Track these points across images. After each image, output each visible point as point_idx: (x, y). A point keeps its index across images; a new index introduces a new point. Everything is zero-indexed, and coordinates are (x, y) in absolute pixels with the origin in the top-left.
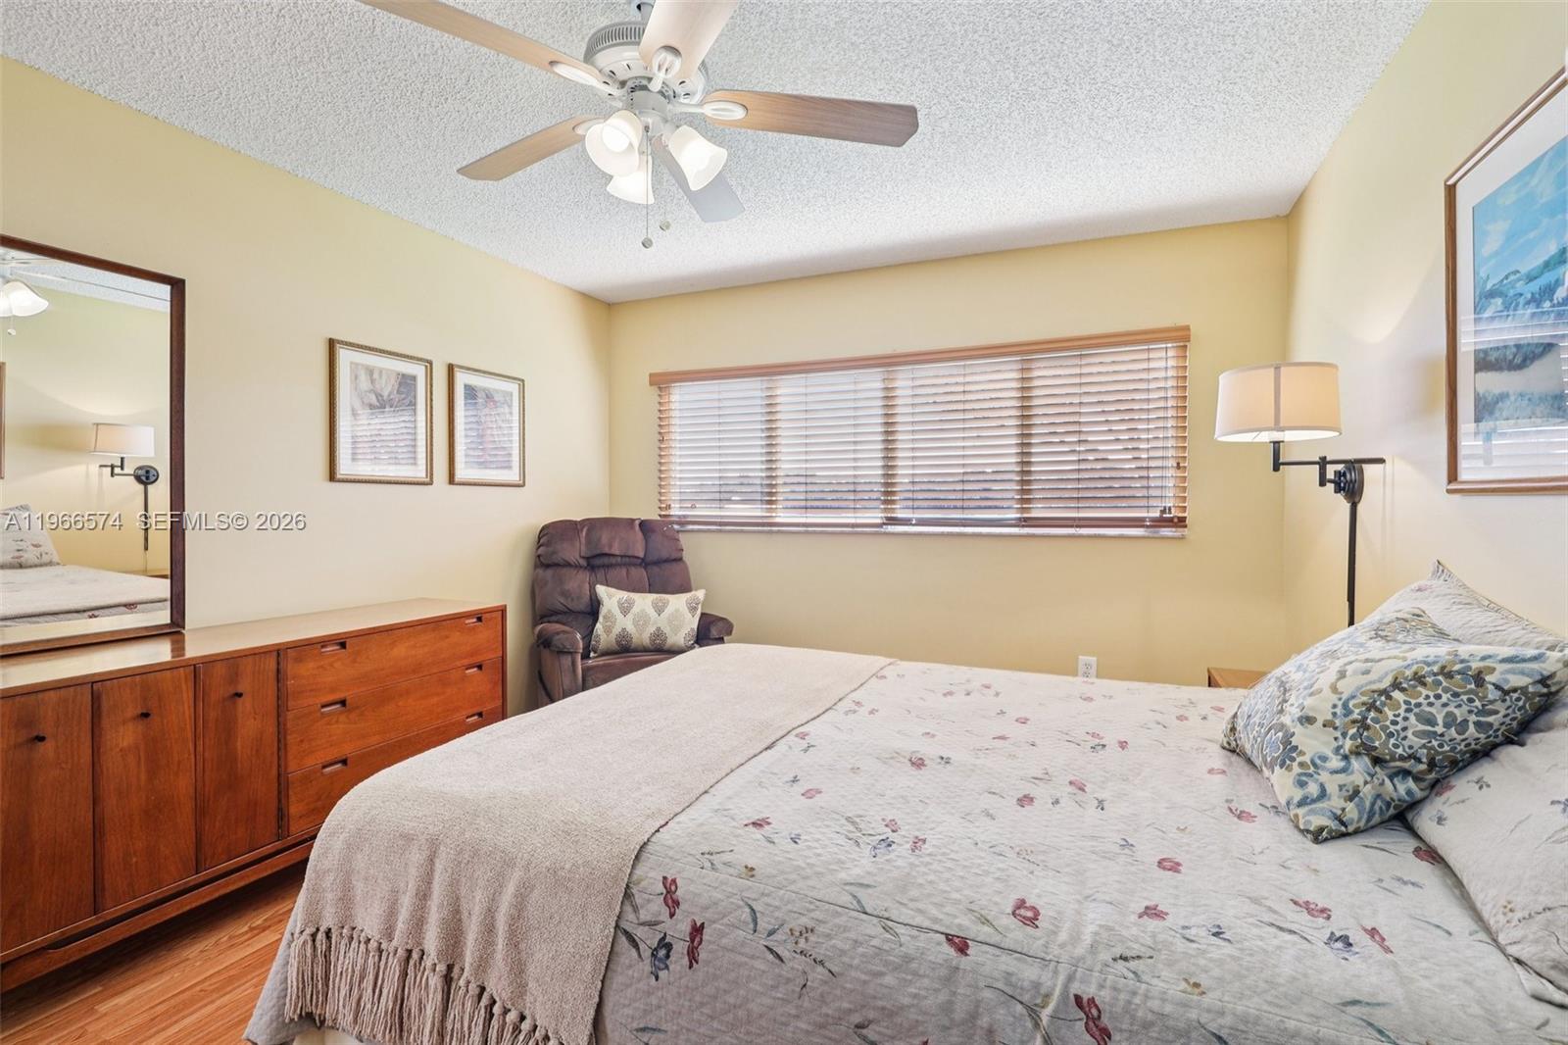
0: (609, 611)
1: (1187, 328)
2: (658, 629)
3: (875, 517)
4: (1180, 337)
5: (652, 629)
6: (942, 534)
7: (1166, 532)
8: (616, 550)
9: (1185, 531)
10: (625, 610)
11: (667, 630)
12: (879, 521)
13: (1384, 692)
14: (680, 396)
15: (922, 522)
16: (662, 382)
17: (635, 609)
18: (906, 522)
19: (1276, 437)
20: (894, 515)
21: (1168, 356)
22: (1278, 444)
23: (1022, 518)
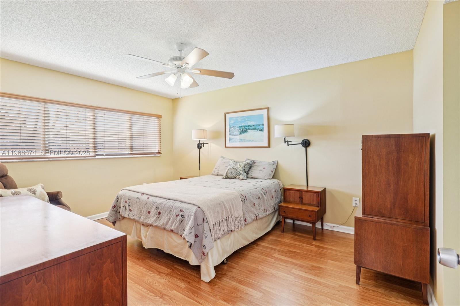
1: (161, 116)
3: (92, 154)
4: (159, 117)
6: (113, 158)
7: (157, 155)
9: (160, 155)
13: (244, 166)
15: (107, 155)
18: (102, 155)
19: (200, 140)
20: (96, 153)
21: (156, 120)
22: (200, 141)
23: (131, 153)
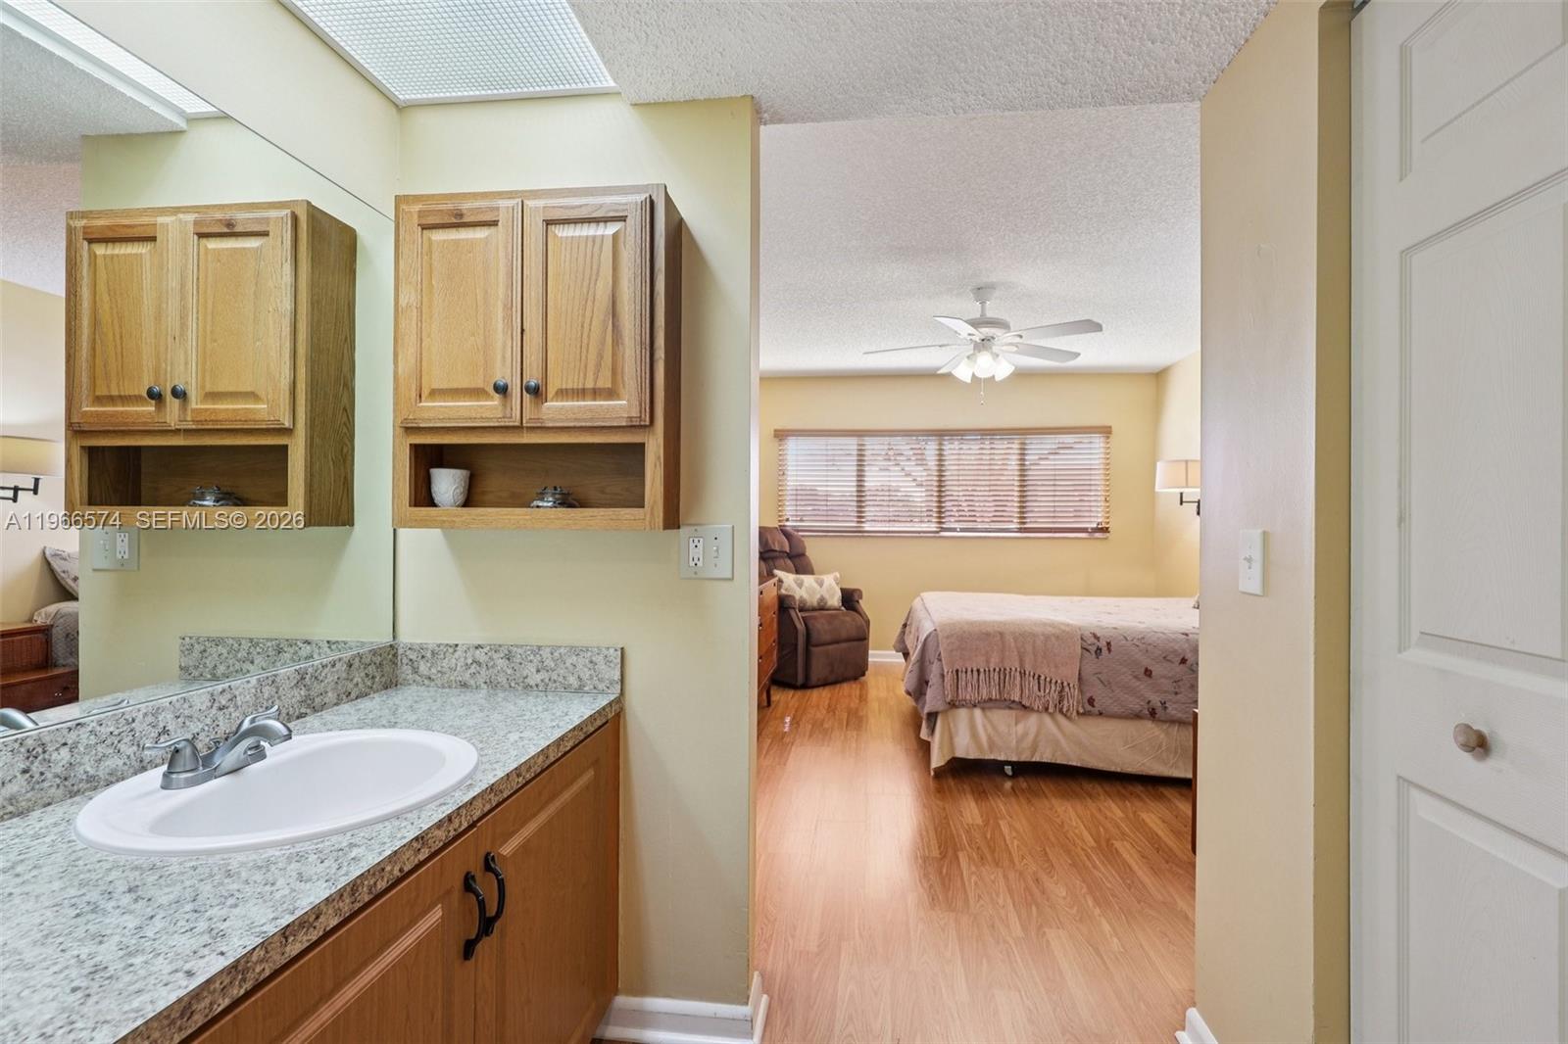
0: (789, 586)
1: (1110, 427)
2: (822, 596)
3: (933, 527)
4: (1106, 431)
5: (818, 596)
6: (975, 537)
7: (1097, 535)
8: (777, 548)
9: (1108, 534)
10: (800, 585)
11: (827, 596)
12: (935, 529)
14: (792, 445)
15: (963, 530)
16: (781, 435)
17: (806, 584)
18: (954, 530)
19: (1182, 490)
20: (944, 526)
21: (1098, 441)
22: (1181, 494)
23: (1021, 528)
